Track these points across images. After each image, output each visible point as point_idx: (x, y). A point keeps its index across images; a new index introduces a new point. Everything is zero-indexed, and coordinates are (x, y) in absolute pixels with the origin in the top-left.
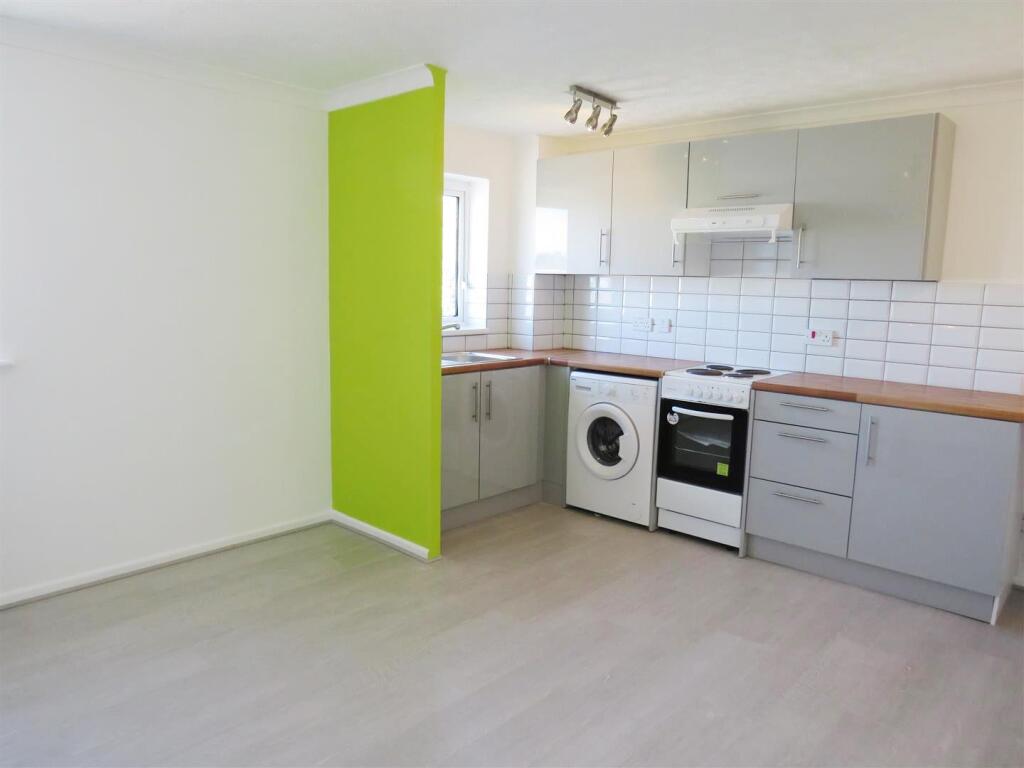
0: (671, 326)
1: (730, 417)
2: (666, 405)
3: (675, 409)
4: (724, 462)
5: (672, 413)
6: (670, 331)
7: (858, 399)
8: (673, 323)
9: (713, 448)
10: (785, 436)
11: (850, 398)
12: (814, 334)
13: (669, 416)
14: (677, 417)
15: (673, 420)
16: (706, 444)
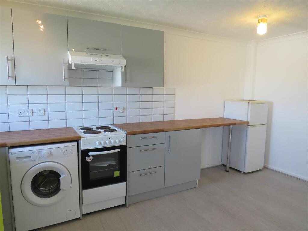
0: (45, 112)
1: (119, 150)
2: (85, 153)
3: (90, 153)
4: (116, 170)
5: (89, 156)
6: (45, 114)
7: (165, 131)
8: (46, 111)
9: (110, 166)
10: (141, 151)
11: (162, 131)
12: (116, 109)
13: (87, 158)
14: (92, 157)
15: (88, 159)
16: (106, 165)
